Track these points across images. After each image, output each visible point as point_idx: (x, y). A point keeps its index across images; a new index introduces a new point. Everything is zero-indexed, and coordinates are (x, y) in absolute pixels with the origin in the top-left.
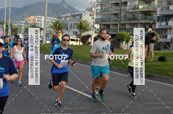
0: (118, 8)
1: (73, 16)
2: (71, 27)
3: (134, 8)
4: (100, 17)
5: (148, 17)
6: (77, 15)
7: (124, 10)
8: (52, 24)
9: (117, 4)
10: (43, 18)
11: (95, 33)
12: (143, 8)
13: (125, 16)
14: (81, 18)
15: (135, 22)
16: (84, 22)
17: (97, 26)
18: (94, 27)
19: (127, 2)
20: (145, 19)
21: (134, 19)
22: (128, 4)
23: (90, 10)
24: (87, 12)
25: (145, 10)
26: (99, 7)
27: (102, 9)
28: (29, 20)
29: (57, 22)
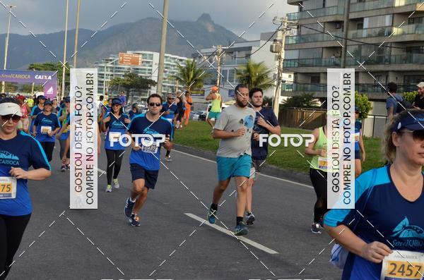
0: (339, 33)
1: (230, 52)
2: (224, 80)
3: (381, 34)
4: (294, 55)
5: (415, 56)
6: (239, 50)
7: (355, 38)
8: (177, 72)
9: (337, 24)
10: (156, 55)
11: (283, 93)
12: (403, 34)
13: (357, 53)
14: (248, 56)
15: (381, 67)
16: (257, 66)
17: (288, 78)
18: (280, 79)
19: (362, 19)
20: (408, 60)
21: (379, 61)
22: (366, 23)
23: (272, 37)
24: (262, 42)
25: (408, 38)
26: (294, 32)
27: (299, 34)
28: (122, 62)
29: (189, 67)
